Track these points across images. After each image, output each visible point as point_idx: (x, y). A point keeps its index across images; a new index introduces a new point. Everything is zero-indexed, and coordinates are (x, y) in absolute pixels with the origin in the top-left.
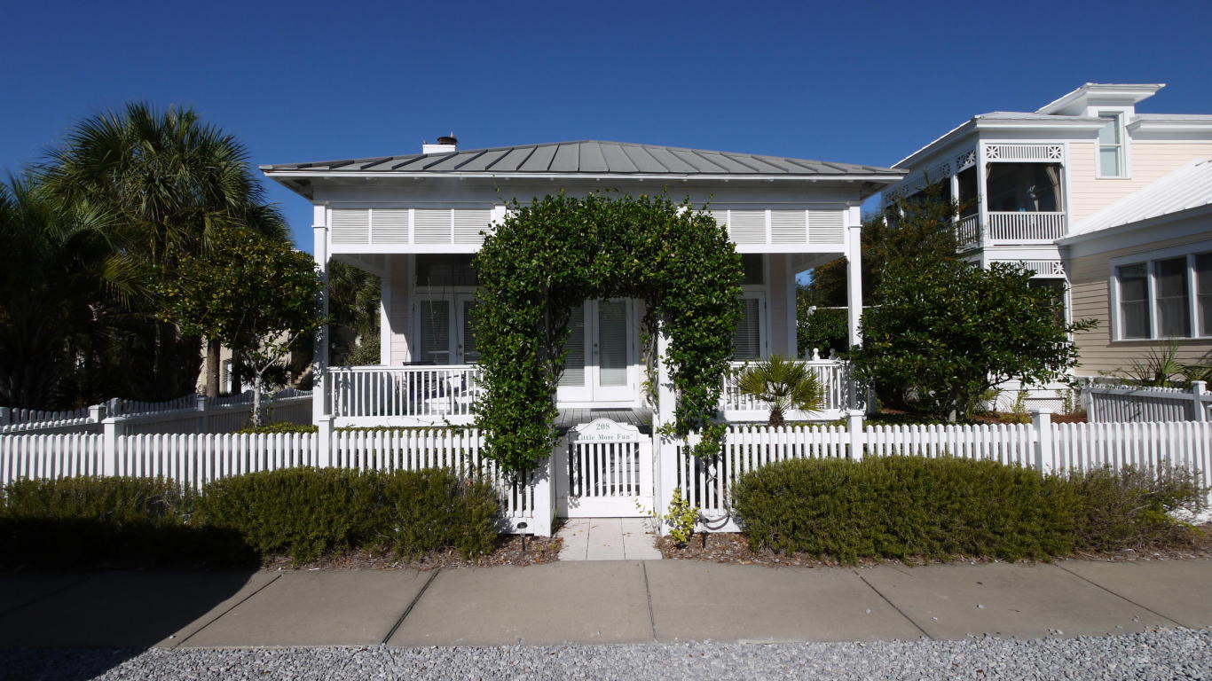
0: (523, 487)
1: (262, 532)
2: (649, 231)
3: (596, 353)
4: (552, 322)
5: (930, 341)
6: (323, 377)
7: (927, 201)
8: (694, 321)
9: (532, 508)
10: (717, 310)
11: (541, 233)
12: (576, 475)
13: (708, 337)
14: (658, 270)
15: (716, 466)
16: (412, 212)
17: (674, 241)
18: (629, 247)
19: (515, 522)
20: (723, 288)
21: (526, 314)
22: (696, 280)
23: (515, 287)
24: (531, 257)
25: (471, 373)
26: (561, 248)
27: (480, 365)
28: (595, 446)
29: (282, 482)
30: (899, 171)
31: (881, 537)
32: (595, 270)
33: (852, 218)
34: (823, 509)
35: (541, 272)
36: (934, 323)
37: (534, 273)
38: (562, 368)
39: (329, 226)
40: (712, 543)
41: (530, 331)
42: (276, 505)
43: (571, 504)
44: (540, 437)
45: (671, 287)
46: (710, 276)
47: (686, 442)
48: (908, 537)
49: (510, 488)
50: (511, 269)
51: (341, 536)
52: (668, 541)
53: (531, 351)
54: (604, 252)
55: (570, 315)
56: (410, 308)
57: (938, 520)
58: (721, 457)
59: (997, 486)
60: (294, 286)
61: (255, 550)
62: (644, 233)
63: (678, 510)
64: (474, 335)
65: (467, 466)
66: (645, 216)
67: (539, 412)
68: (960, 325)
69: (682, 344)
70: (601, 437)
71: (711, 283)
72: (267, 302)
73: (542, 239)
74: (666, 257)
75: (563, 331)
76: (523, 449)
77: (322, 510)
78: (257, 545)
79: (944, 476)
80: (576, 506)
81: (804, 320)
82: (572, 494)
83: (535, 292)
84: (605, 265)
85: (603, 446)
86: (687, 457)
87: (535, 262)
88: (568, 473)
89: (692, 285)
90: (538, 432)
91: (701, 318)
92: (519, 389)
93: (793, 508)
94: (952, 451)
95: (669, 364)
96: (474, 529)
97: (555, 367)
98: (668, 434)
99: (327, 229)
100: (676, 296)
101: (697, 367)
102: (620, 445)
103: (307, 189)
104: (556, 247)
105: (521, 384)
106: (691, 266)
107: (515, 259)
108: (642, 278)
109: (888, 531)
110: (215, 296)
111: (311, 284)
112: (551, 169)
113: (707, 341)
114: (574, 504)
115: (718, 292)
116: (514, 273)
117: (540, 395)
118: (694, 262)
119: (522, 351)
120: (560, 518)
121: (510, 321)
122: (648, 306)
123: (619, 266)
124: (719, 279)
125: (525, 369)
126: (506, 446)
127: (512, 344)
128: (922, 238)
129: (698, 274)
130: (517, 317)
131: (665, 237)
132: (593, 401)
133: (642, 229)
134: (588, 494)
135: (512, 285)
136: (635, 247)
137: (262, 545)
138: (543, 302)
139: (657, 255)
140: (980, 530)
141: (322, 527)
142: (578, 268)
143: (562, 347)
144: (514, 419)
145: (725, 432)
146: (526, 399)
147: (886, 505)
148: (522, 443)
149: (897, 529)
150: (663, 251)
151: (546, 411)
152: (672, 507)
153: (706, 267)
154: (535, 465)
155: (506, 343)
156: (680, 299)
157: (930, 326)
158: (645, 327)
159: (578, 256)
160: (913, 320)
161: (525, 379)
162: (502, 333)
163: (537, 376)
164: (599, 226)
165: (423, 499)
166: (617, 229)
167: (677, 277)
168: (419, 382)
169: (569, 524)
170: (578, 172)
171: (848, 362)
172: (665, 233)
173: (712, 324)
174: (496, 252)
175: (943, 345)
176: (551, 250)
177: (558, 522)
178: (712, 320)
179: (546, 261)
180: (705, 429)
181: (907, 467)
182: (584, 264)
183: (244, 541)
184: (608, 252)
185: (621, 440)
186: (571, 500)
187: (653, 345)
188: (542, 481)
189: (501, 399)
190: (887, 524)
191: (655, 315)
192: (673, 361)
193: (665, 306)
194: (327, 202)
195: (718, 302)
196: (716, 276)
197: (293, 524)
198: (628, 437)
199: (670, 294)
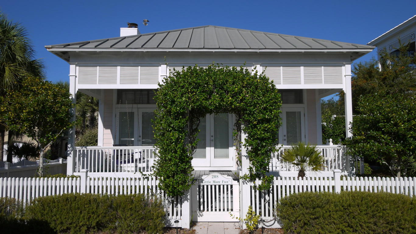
0: (177, 205)
1: (58, 222)
2: (237, 85)
3: (212, 140)
4: (191, 126)
5: (383, 136)
6: (72, 152)
7: (400, 55)
8: (258, 126)
9: (181, 215)
10: (268, 121)
11: (187, 86)
12: (202, 200)
13: (264, 134)
14: (241, 102)
15: (269, 196)
16: (119, 68)
17: (248, 89)
18: (227, 92)
19: (172, 222)
20: (271, 111)
21: (180, 122)
22: (258, 107)
23: (175, 110)
24: (182, 96)
25: (151, 150)
26: (196, 92)
27: (156, 146)
28: (211, 186)
29: (67, 199)
30: (370, 47)
31: (345, 229)
32: (212, 102)
33: (347, 70)
34: (318, 215)
35: (187, 103)
36: (384, 126)
37: (184, 104)
38: (195, 148)
39: (77, 75)
40: (266, 232)
41: (181, 130)
42: (65, 209)
43: (199, 215)
44: (185, 180)
45: (246, 110)
46: (265, 105)
47: (255, 184)
48: (357, 229)
49: (170, 205)
50: (173, 102)
51: (94, 224)
52: (245, 231)
53: (181, 140)
54: (216, 94)
55: (200, 122)
56: (114, 116)
57: (372, 220)
58: (272, 191)
59: (401, 206)
60: (61, 105)
61: (55, 230)
62: (234, 85)
63: (250, 216)
64: (153, 132)
65: (150, 194)
66: (235, 78)
67: (185, 169)
68: (397, 128)
69: (252, 137)
70: (214, 182)
71: (265, 109)
72: (50, 114)
73: (187, 88)
74: (244, 96)
75: (196, 130)
76: (177, 186)
77: (86, 212)
78: (55, 228)
79: (375, 200)
80: (201, 216)
81: (329, 122)
82: (200, 210)
83: (184, 113)
84: (216, 100)
85: (215, 186)
86: (255, 192)
87: (184, 99)
88: (198, 200)
89: (256, 110)
90: (185, 178)
91: (261, 125)
92: (176, 158)
93: (303, 214)
94: (385, 190)
95: (246, 146)
96: (155, 222)
97: (192, 147)
98: (246, 180)
99: (76, 77)
100: (249, 114)
101: (259, 148)
102: (224, 186)
103: (67, 57)
104: (193, 92)
105: (177, 155)
106: (255, 101)
107: (175, 97)
108: (233, 106)
109: (349, 226)
110: (24, 111)
111: (69, 105)
112: (189, 47)
113: (263, 135)
114: (200, 215)
115: (269, 113)
116: (174, 103)
117: (186, 160)
118: (257, 99)
119: (178, 139)
120: (194, 222)
121: (172, 125)
122: (237, 118)
123: (222, 100)
124: (269, 106)
125: (179, 148)
126: (170, 184)
127: (173, 136)
128: (397, 77)
129: (259, 104)
130: (175, 124)
131: (243, 87)
132: (210, 167)
133: (233, 84)
134: (208, 210)
135: (173, 109)
136: (230, 92)
137: (58, 229)
138: (187, 117)
139: (240, 95)
140: (393, 226)
141: (86, 220)
142: (204, 101)
143: (195, 138)
144: (173, 171)
145: (273, 179)
146: (179, 162)
147: (347, 214)
148: (177, 183)
149: (353, 224)
150: (243, 94)
151: (188, 168)
152: (248, 215)
153: (263, 101)
154: (183, 194)
155: (170, 136)
156: (251, 116)
157: (383, 128)
158: (235, 128)
159: (204, 96)
160: (374, 125)
161: (179, 153)
162: (168, 131)
163: (184, 151)
164: (214, 81)
165: (132, 208)
166: (222, 83)
167: (249, 106)
168: (121, 155)
169: (198, 224)
170: (204, 48)
171: (345, 146)
172: (244, 85)
173: (266, 127)
174: (166, 93)
175: (389, 138)
176: (192, 93)
177: (193, 223)
178: (266, 126)
179: (189, 98)
180: (264, 177)
181: (358, 196)
182: (207, 99)
183: (50, 226)
184: (217, 94)
185: (224, 183)
186: (199, 213)
187: (239, 137)
188: (186, 202)
189: (167, 162)
190: (348, 223)
191: (240, 123)
192: (248, 144)
193: (244, 119)
194: (77, 63)
195: (269, 117)
196: (268, 105)
197: (72, 219)
198: (227, 182)
199: (246, 113)
